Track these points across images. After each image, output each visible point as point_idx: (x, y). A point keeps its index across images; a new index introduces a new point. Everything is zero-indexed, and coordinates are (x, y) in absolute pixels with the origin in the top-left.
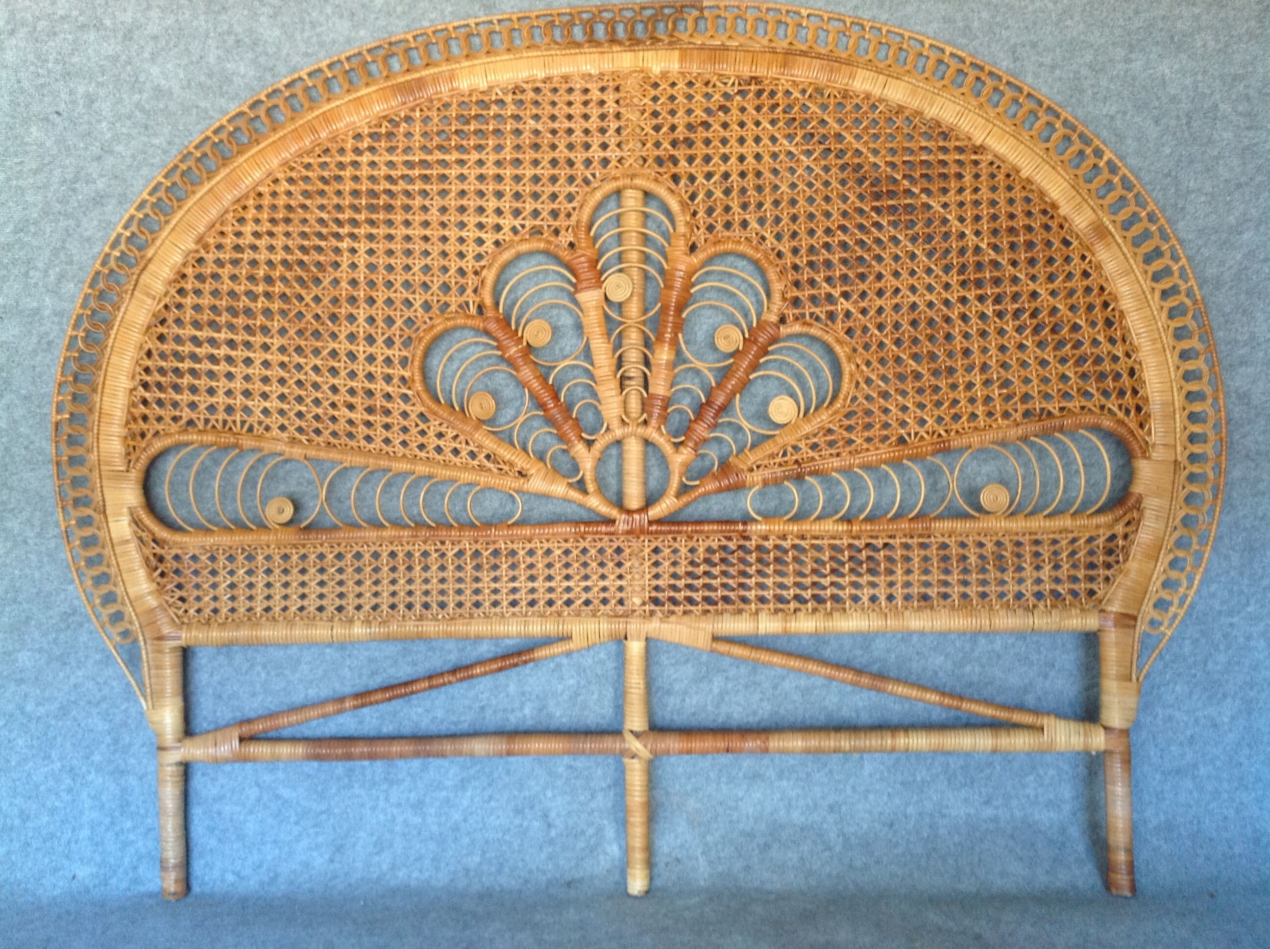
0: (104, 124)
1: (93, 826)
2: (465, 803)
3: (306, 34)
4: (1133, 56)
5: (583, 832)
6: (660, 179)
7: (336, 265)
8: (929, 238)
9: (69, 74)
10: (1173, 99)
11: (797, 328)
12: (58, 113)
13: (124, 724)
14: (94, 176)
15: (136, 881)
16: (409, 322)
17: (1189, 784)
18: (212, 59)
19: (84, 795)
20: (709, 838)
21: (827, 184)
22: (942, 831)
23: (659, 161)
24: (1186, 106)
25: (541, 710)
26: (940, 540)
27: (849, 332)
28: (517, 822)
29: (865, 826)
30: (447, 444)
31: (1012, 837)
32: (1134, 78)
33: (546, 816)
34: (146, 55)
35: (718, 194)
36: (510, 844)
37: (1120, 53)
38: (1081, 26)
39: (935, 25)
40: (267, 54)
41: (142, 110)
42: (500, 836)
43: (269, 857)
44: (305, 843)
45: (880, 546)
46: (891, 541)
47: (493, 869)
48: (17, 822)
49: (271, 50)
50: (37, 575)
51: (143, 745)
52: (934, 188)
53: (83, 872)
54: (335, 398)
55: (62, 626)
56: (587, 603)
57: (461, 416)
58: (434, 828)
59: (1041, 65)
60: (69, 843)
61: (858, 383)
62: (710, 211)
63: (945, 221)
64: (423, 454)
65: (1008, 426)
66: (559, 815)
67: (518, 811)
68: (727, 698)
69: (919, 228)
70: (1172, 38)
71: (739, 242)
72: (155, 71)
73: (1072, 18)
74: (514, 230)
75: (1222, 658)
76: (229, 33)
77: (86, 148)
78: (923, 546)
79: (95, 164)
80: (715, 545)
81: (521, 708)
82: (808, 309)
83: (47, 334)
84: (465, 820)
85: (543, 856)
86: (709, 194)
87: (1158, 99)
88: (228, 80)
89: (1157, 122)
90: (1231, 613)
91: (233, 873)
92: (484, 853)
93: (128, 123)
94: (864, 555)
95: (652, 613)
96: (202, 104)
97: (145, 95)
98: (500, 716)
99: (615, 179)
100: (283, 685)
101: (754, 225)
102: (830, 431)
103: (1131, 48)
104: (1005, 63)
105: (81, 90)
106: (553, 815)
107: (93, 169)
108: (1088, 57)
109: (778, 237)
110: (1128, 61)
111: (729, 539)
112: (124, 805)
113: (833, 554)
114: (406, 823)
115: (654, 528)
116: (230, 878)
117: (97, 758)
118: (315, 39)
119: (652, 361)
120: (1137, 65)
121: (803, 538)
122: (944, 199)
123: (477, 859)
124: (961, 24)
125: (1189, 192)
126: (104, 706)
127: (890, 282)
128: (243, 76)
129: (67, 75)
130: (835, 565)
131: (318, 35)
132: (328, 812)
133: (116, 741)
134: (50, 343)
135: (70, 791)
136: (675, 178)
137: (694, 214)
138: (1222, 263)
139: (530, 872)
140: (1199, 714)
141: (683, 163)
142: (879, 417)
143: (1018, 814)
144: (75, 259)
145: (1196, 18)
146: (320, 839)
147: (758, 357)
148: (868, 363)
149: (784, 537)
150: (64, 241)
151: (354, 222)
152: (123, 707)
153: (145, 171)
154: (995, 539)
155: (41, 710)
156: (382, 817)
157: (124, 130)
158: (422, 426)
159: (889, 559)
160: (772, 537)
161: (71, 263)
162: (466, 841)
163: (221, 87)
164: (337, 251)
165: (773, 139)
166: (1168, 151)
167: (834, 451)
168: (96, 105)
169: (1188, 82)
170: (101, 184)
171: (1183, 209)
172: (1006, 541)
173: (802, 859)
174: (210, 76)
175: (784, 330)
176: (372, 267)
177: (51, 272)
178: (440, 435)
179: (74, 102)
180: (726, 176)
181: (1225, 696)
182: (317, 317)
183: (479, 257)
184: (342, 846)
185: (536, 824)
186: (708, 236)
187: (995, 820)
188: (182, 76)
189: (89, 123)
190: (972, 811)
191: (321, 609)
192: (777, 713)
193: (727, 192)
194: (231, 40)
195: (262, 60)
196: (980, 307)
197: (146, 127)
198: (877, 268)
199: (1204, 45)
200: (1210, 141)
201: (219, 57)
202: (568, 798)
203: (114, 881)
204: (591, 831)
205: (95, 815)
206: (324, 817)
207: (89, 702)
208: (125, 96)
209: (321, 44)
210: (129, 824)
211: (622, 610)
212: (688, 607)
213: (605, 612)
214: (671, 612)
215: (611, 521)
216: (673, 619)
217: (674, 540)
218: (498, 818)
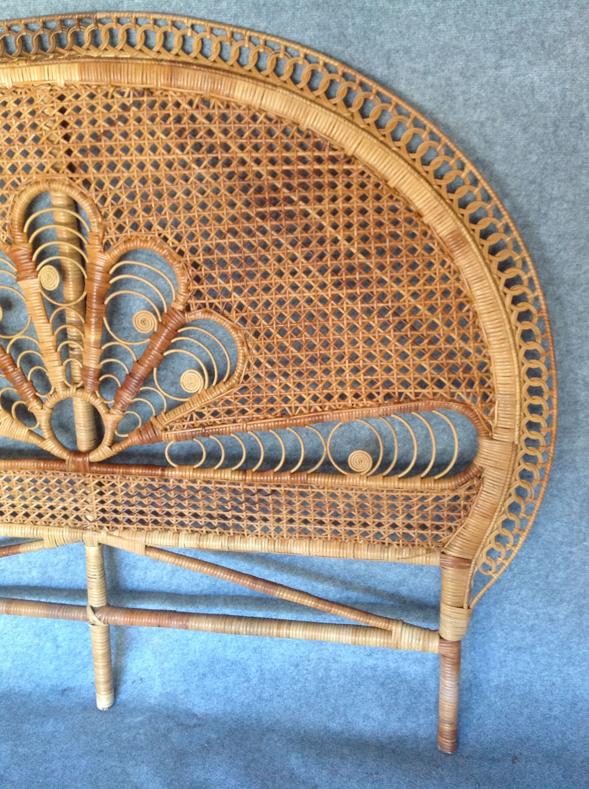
4: (503, 62)
5: (80, 653)
6: (73, 184)
8: (307, 243)
10: (541, 107)
11: (199, 315)
17: (527, 658)
20: (166, 665)
21: (217, 191)
22: (332, 673)
23: (71, 167)
24: (553, 114)
26: (316, 490)
27: (243, 320)
28: (36, 641)
29: (278, 665)
32: (504, 85)
33: (55, 639)
35: (124, 198)
37: (491, 58)
38: (454, 30)
39: (310, 33)
42: (25, 650)
45: (269, 492)
46: (278, 489)
47: (18, 673)
52: (311, 195)
56: (53, 517)
59: (414, 71)
61: (249, 365)
62: (118, 214)
63: (321, 228)
65: (371, 406)
66: (64, 640)
67: (37, 635)
69: (298, 233)
70: (543, 43)
71: (146, 241)
73: (444, 22)
75: (562, 574)
78: (302, 494)
80: (142, 483)
81: (30, 571)
82: (208, 300)
85: (52, 667)
86: (116, 198)
87: (527, 106)
89: (525, 130)
90: (571, 544)
92: (14, 661)
94: (256, 498)
95: (101, 528)
98: (15, 576)
99: (37, 183)
101: (156, 226)
102: (228, 402)
103: (502, 54)
104: (380, 70)
106: (60, 639)
108: (460, 64)
109: (178, 238)
110: (498, 67)
111: (153, 480)
113: (233, 495)
115: (94, 468)
119: (84, 340)
120: (507, 72)
121: (208, 482)
122: (319, 207)
123: (9, 665)
124: (335, 31)
125: (552, 199)
127: (274, 280)
130: (235, 504)
136: (87, 183)
137: (105, 217)
138: (579, 267)
139: (42, 678)
140: (540, 611)
141: (92, 169)
142: (266, 393)
143: (393, 665)
145: (568, 22)
147: (168, 338)
148: (258, 349)
149: (194, 482)
154: (359, 493)
159: (277, 502)
160: (185, 480)
165: (168, 149)
166: (534, 158)
167: (231, 418)
169: (556, 89)
171: (545, 215)
172: (367, 494)
175: (189, 317)
180: (129, 182)
181: (561, 600)
185: (49, 645)
186: (119, 235)
187: (374, 668)
190: (358, 660)
192: (214, 585)
193: (132, 196)
196: (351, 304)
198: (263, 267)
199: (574, 52)
200: (575, 150)
202: (70, 629)
204: (85, 653)
211: (79, 524)
212: (127, 525)
213: (67, 524)
214: (114, 529)
215: (63, 461)
216: (116, 533)
217: (113, 478)
218: (23, 638)
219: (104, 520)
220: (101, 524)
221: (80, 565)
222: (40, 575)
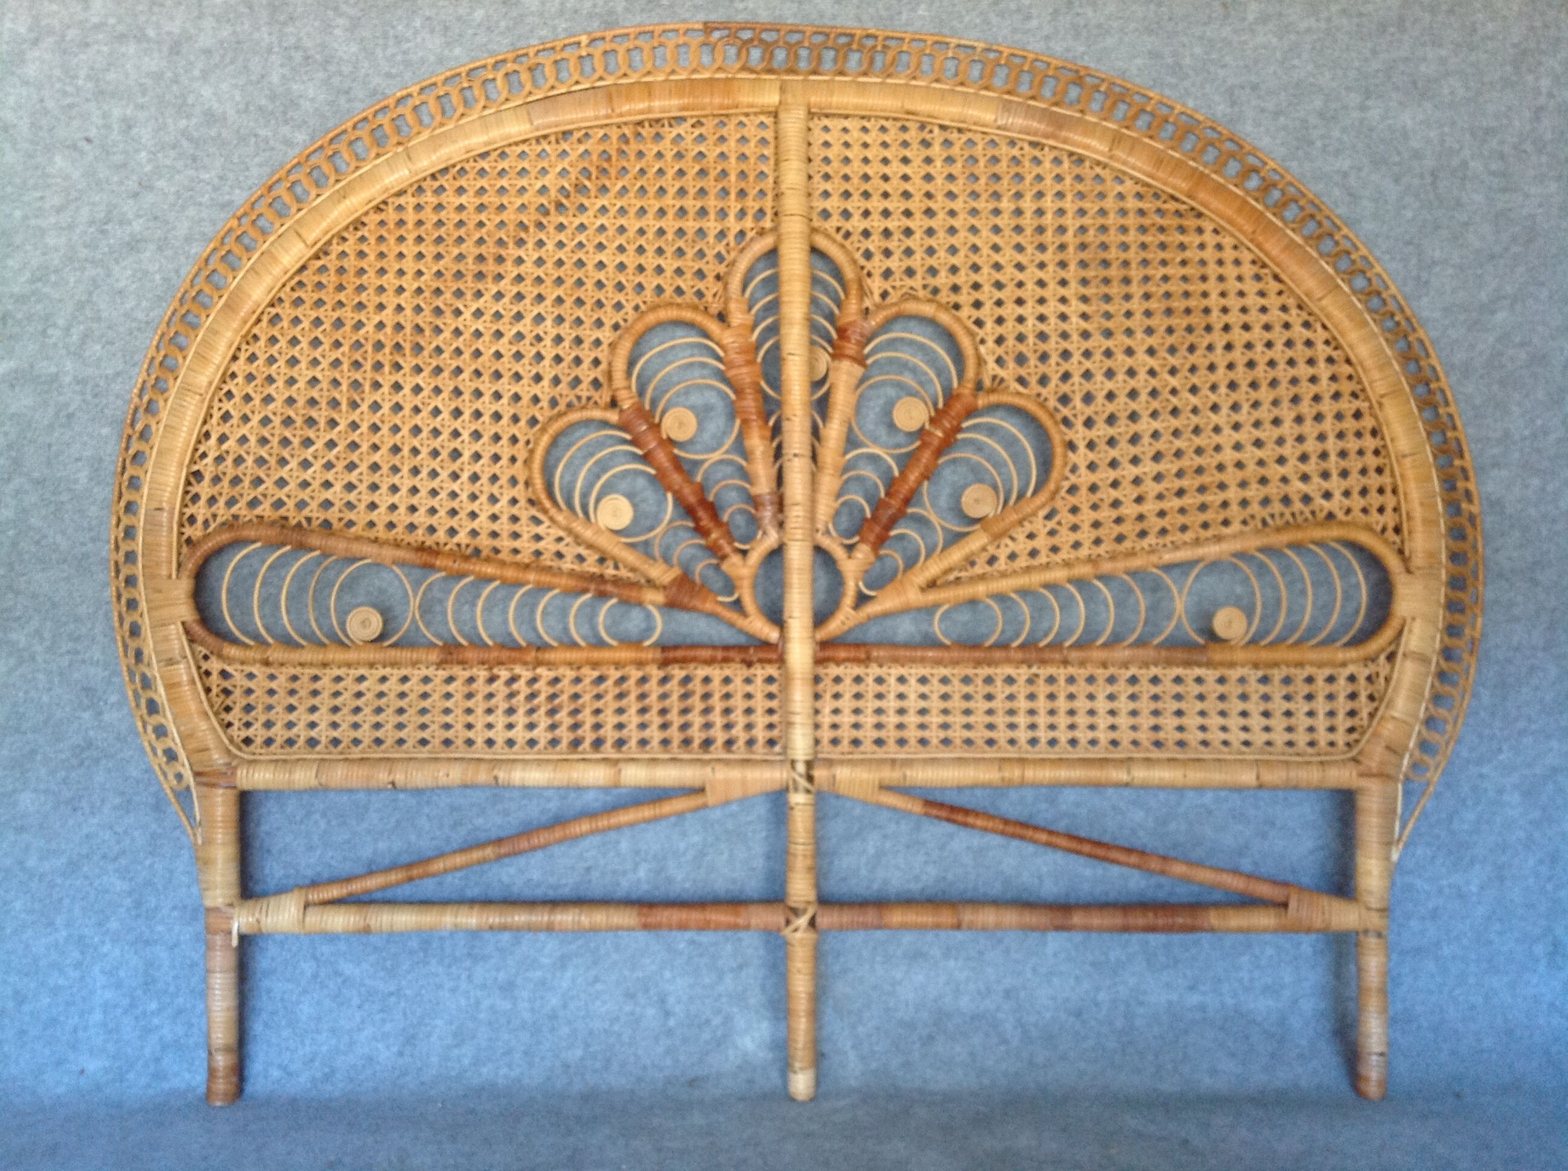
0: (143, 154)
1: (106, 1008)
2: (565, 985)
3: (390, 51)
9: (102, 93)
12: (88, 140)
14: (130, 215)
18: (275, 79)
19: (96, 970)
25: (659, 872)
31: (1222, 1028)
34: (196, 73)
36: (620, 1035)
40: (340, 73)
41: (190, 139)
44: (368, 1032)
49: (346, 69)
50: (45, 699)
53: (93, 1065)
55: (74, 762)
58: (527, 1015)
60: (75, 1031)
72: (207, 92)
76: (297, 48)
77: (121, 183)
79: (131, 202)
83: (67, 405)
84: (565, 1006)
88: (294, 104)
91: (280, 1066)
93: (173, 153)
96: (263, 132)
97: (194, 121)
105: (117, 112)
107: (129, 208)
114: (492, 1008)
116: (276, 1073)
117: (113, 925)
118: (399, 58)
126: (123, 861)
128: (312, 100)
129: (100, 94)
131: (405, 53)
132: (398, 993)
134: (70, 416)
135: (78, 965)
144: (105, 314)
146: (388, 1027)
150: (90, 294)
152: (148, 862)
153: (191, 211)
155: (46, 866)
156: (463, 1002)
157: (168, 162)
161: (98, 319)
162: (565, 1030)
163: (285, 113)
168: (135, 131)
170: (137, 226)
173: (972, 1054)
174: (273, 98)
177: (74, 330)
179: (108, 127)
184: (413, 1037)
188: (238, 98)
189: (126, 152)
194: (298, 56)
195: (336, 80)
197: (194, 159)
201: (284, 76)
205: (109, 995)
206: (393, 999)
207: (104, 857)
208: (170, 121)
209: (408, 64)
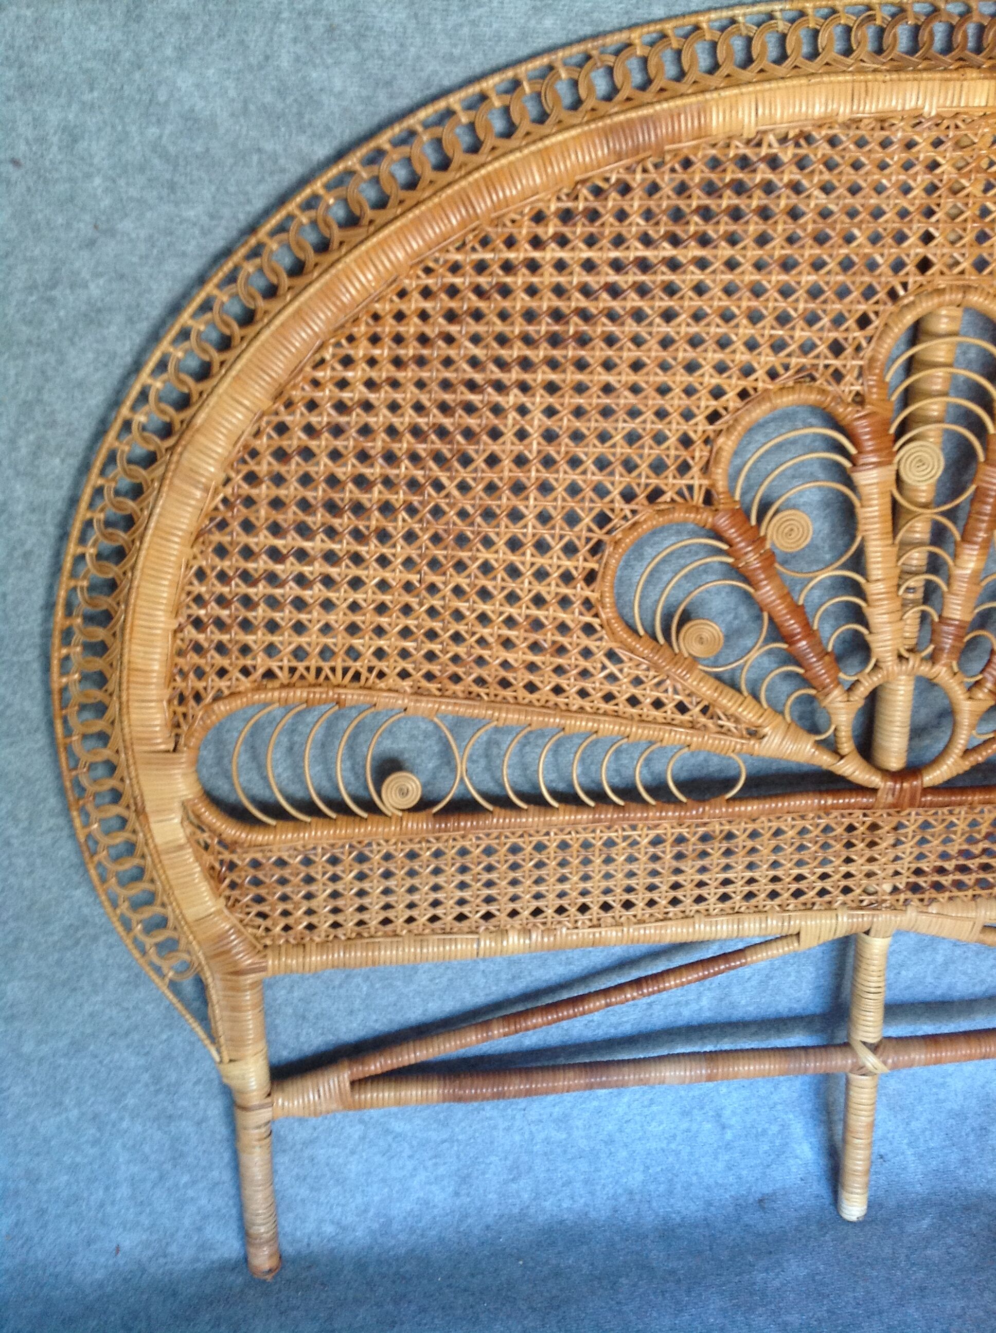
5: (764, 1132)
7: (495, 434)
13: (167, 1057)
15: (203, 1247)
16: (602, 520)
20: (914, 1125)
28: (685, 1125)
30: (647, 695)
33: (719, 1115)
42: (664, 1145)
43: (376, 1198)
48: (23, 1184)
51: (198, 1082)
54: (485, 632)
57: (668, 652)
64: (609, 707)
66: (734, 1113)
67: (685, 1113)
68: (952, 967)
74: (773, 375)
81: (699, 998)
85: (720, 1166)
92: (647, 1167)
95: (908, 902)
98: (671, 1010)
100: (393, 998)
106: (727, 1113)
112: (177, 1157)
115: (926, 798)
119: (954, 571)
123: (639, 1177)
133: (157, 1080)
139: (708, 1188)
151: (526, 364)
158: (612, 668)
164: (497, 410)
176: (550, 436)
178: (637, 681)
182: (463, 514)
183: (713, 417)
185: (708, 1126)
191: (461, 917)
202: (746, 1093)
203: (174, 1248)
204: (775, 1129)
210: (185, 1179)
211: (867, 899)
212: (956, 893)
213: (844, 903)
214: (933, 900)
215: (874, 791)
216: (933, 909)
217: (951, 812)
218: (661, 1123)
219: (915, 888)
220: (909, 895)
221: (789, 975)
222: (715, 1002)
